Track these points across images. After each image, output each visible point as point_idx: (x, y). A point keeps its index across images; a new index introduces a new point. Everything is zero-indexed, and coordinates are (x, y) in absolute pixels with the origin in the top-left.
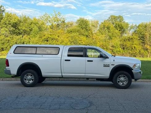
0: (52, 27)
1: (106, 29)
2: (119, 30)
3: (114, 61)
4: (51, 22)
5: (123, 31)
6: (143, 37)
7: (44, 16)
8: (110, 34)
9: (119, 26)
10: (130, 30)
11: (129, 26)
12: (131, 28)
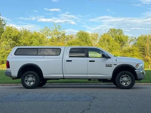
0: (52, 40)
1: (106, 41)
2: (119, 42)
3: (116, 60)
4: (51, 35)
5: (123, 44)
6: (144, 49)
7: (44, 30)
8: (110, 46)
9: (118, 39)
10: (130, 42)
11: (129, 39)
12: (131, 41)
